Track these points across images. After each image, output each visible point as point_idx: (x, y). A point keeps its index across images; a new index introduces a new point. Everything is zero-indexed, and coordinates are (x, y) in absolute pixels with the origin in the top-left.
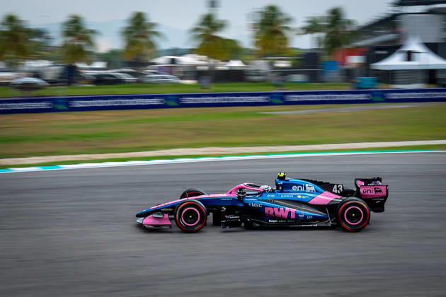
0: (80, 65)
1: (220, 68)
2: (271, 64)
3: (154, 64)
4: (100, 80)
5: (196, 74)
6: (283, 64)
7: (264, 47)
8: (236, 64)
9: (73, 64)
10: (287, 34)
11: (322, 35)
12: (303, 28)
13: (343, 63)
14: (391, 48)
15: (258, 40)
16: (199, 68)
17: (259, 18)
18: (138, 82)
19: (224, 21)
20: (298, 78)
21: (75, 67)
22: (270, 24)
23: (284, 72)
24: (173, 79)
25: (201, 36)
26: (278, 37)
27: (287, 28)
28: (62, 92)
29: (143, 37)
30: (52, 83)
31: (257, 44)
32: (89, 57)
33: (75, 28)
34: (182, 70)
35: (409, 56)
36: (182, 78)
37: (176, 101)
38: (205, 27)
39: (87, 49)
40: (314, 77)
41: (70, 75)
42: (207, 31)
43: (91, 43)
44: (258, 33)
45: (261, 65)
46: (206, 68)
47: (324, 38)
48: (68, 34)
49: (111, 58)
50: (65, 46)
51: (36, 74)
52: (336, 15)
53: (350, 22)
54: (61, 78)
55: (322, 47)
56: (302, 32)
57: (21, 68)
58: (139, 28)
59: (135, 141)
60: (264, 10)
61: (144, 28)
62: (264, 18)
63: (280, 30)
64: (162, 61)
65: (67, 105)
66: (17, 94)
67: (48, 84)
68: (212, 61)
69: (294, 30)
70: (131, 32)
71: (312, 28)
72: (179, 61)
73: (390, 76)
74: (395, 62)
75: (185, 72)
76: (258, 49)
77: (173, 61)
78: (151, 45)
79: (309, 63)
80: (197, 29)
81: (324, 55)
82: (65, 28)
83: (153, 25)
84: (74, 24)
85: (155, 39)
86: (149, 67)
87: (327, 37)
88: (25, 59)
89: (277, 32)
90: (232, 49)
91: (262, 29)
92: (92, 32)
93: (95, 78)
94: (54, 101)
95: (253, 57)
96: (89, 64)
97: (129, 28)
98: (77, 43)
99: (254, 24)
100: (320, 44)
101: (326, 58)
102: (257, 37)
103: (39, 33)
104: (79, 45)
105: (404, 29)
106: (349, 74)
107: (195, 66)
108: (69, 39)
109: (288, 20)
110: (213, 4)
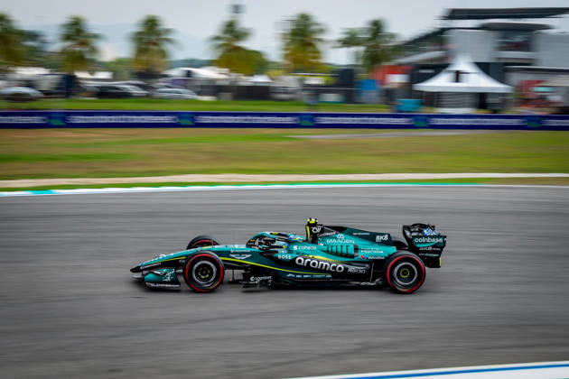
0: (81, 75)
1: (242, 84)
2: (301, 80)
3: (166, 76)
4: (103, 93)
5: (214, 89)
6: (315, 81)
7: (295, 61)
8: (261, 79)
9: (72, 74)
10: (320, 47)
11: (361, 49)
12: (339, 41)
13: (383, 82)
14: (438, 67)
15: (288, 52)
16: (218, 83)
17: (290, 27)
18: (148, 96)
19: (249, 29)
20: (331, 97)
21: (74, 77)
22: (302, 35)
23: (317, 91)
24: (188, 94)
25: (220, 46)
26: (310, 49)
27: (320, 40)
28: (60, 105)
29: (155, 44)
30: (48, 94)
31: (286, 56)
32: (93, 66)
33: (76, 31)
34: (199, 84)
35: (458, 76)
36: (199, 93)
37: (191, 120)
38: (228, 36)
39: (88, 56)
40: (350, 98)
41: (69, 86)
42: (228, 40)
43: (94, 50)
44: (288, 44)
45: (290, 81)
46: (227, 83)
47: (363, 53)
48: (67, 37)
49: (115, 68)
50: (64, 52)
51: (29, 83)
52: (377, 27)
53: (392, 36)
54: (57, 88)
55: (360, 63)
56: (339, 45)
57: (11, 76)
58: (150, 35)
60: (295, 18)
61: (158, 33)
62: (295, 27)
63: (313, 42)
64: (177, 73)
65: (64, 121)
66: (6, 106)
67: (42, 95)
68: (234, 76)
69: (328, 42)
70: (140, 39)
71: (350, 41)
72: (194, 73)
73: (435, 99)
74: (441, 83)
75: (202, 87)
76: (287, 62)
77: (189, 74)
78: (163, 54)
79: (345, 80)
80: (218, 38)
81: (361, 73)
82: (64, 31)
83: (168, 31)
84: (74, 27)
85: (167, 47)
86: (160, 80)
87: (366, 51)
88: (16, 65)
89: (310, 44)
90: (256, 62)
91: (293, 41)
92: (96, 36)
93: (98, 90)
95: (280, 72)
96: (92, 74)
97: (139, 33)
98: (78, 49)
99: (284, 34)
100: (357, 59)
101: (363, 75)
102: (286, 49)
103: (33, 36)
104: (80, 52)
105: (452, 46)
106: (389, 95)
107: (212, 81)
108: (68, 44)
109: (322, 31)
110: (237, 9)
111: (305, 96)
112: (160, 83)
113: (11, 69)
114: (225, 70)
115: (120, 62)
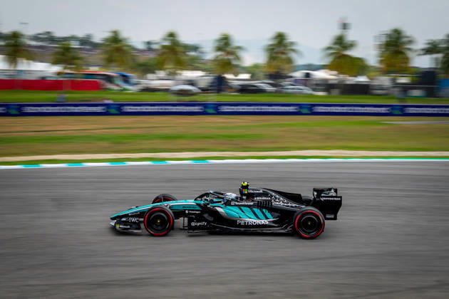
0: (229, 76)
1: (348, 83)
2: (394, 80)
3: (291, 77)
4: (244, 90)
5: (327, 86)
6: (403, 80)
7: (388, 65)
8: (362, 79)
9: (223, 76)
10: (410, 54)
11: (440, 56)
12: (423, 50)
15: (382, 59)
16: (331, 82)
17: (384, 39)
18: (276, 92)
19: (353, 42)
20: (416, 93)
21: (224, 77)
22: (395, 45)
23: (405, 88)
24: (307, 91)
25: (332, 54)
26: (400, 56)
27: (409, 49)
28: (213, 98)
29: (283, 53)
30: (204, 90)
31: (381, 62)
32: (237, 70)
33: (224, 43)
34: (315, 82)
36: (314, 90)
37: (309, 110)
38: (337, 46)
39: (235, 63)
40: (431, 93)
41: (220, 84)
42: (338, 49)
43: (238, 58)
44: (383, 52)
45: (385, 81)
46: (335, 82)
47: (441, 59)
48: (219, 49)
49: (253, 71)
50: (215, 60)
51: (191, 83)
54: (211, 86)
55: (439, 66)
56: (422, 53)
57: (178, 77)
58: (280, 47)
59: (273, 142)
60: (389, 33)
61: (285, 46)
62: (388, 40)
63: (403, 51)
64: (299, 75)
65: (217, 110)
66: (174, 99)
67: (200, 91)
68: (342, 77)
69: (416, 51)
70: (273, 49)
71: (432, 49)
72: (312, 75)
75: (317, 85)
76: (382, 66)
77: (308, 75)
78: (289, 61)
79: (427, 80)
80: (329, 48)
81: (441, 74)
82: (217, 44)
83: (292, 43)
84: (225, 41)
85: (293, 55)
86: (287, 80)
87: (444, 57)
88: (182, 69)
89: (401, 53)
90: (358, 66)
91: (387, 50)
92: (239, 48)
93: (240, 87)
94: (205, 105)
95: (377, 73)
96: (236, 76)
97: (271, 45)
98: (226, 57)
99: (380, 45)
100: (437, 64)
101: (442, 76)
102: (381, 57)
103: (195, 48)
104: (229, 59)
107: (326, 80)
108: (219, 53)
109: (410, 42)
110: (345, 26)
111: (396, 91)
112: (285, 83)
113: (179, 72)
114: (335, 72)
115: (256, 66)
